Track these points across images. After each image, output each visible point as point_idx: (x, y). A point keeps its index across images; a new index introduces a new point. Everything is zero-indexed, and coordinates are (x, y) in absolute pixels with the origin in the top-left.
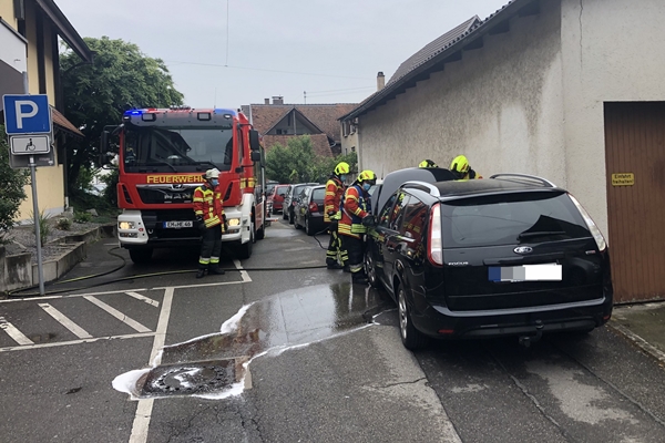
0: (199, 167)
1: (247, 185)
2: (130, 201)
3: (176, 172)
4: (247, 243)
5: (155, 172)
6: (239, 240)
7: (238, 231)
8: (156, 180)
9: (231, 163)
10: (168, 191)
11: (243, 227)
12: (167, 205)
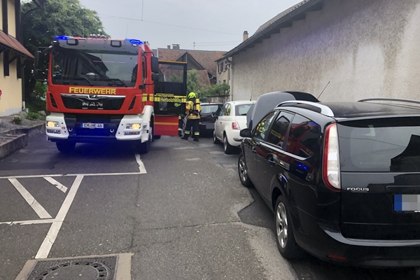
0: (110, 83)
1: (148, 99)
2: (55, 106)
3: (92, 86)
4: (145, 143)
5: (76, 85)
6: (139, 140)
7: (139, 133)
8: (76, 91)
9: (135, 81)
10: (85, 100)
11: (143, 130)
12: (85, 111)
